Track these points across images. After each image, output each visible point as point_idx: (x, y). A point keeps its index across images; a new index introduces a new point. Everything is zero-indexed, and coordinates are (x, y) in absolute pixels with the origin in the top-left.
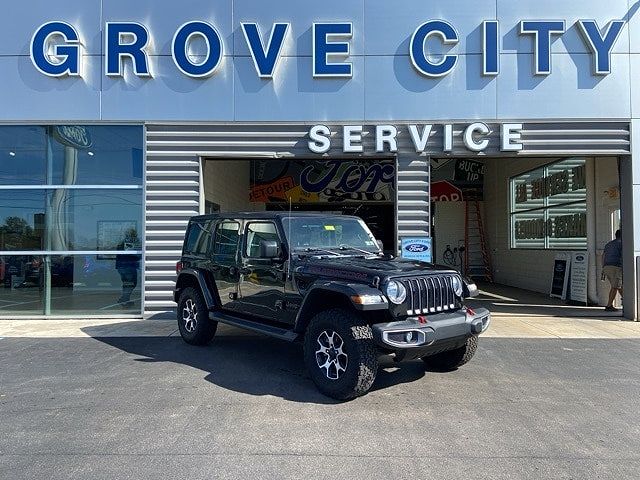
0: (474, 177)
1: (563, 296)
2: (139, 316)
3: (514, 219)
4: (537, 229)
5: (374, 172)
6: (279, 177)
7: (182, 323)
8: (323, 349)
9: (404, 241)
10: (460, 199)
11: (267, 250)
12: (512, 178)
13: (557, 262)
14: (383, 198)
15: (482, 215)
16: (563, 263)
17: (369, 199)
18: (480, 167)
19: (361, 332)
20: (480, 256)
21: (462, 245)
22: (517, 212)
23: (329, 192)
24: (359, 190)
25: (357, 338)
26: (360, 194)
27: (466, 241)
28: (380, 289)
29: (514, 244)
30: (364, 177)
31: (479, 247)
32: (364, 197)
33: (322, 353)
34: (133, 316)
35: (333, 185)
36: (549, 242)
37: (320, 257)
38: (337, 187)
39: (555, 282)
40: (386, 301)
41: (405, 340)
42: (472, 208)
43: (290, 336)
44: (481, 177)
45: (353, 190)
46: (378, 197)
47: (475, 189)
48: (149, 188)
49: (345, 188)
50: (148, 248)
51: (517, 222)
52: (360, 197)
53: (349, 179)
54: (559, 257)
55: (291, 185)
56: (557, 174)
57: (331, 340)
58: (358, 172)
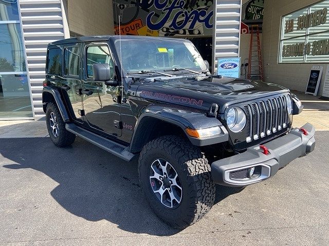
0: (257, 17)
1: (315, 94)
2: (32, 118)
3: (282, 44)
4: (298, 50)
5: (194, 15)
6: (133, 20)
7: (50, 129)
8: (157, 176)
9: (220, 60)
10: (247, 33)
11: (101, 73)
12: (284, 16)
13: (313, 72)
14: (199, 33)
15: (261, 42)
16: (318, 72)
17: (190, 34)
18: (261, 10)
19: (197, 166)
20: (258, 68)
21: (247, 62)
22: (285, 39)
23: (165, 30)
24: (184, 28)
25: (193, 173)
26: (184, 30)
27: (250, 59)
28: (219, 118)
29: (281, 60)
30: (187, 19)
31: (258, 63)
32: (187, 33)
33: (155, 179)
34: (28, 118)
35: (167, 25)
36: (307, 58)
37: (152, 79)
38: (170, 27)
39: (310, 84)
40: (226, 132)
41: (248, 176)
42: (255, 38)
43: (126, 155)
44: (262, 16)
45: (180, 28)
46: (196, 32)
47: (257, 25)
48: (24, 23)
49: (176, 27)
50: (31, 70)
51: (284, 46)
52: (185, 33)
53: (178, 20)
54: (315, 68)
55: (140, 26)
56: (319, 11)
57: (164, 169)
58: (183, 16)
